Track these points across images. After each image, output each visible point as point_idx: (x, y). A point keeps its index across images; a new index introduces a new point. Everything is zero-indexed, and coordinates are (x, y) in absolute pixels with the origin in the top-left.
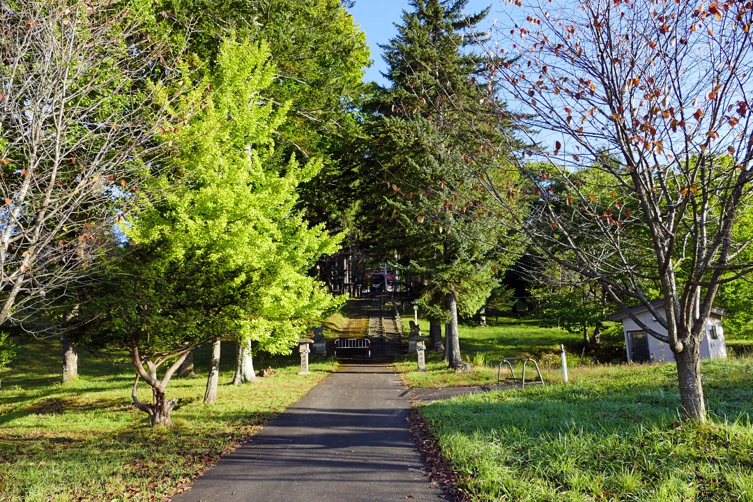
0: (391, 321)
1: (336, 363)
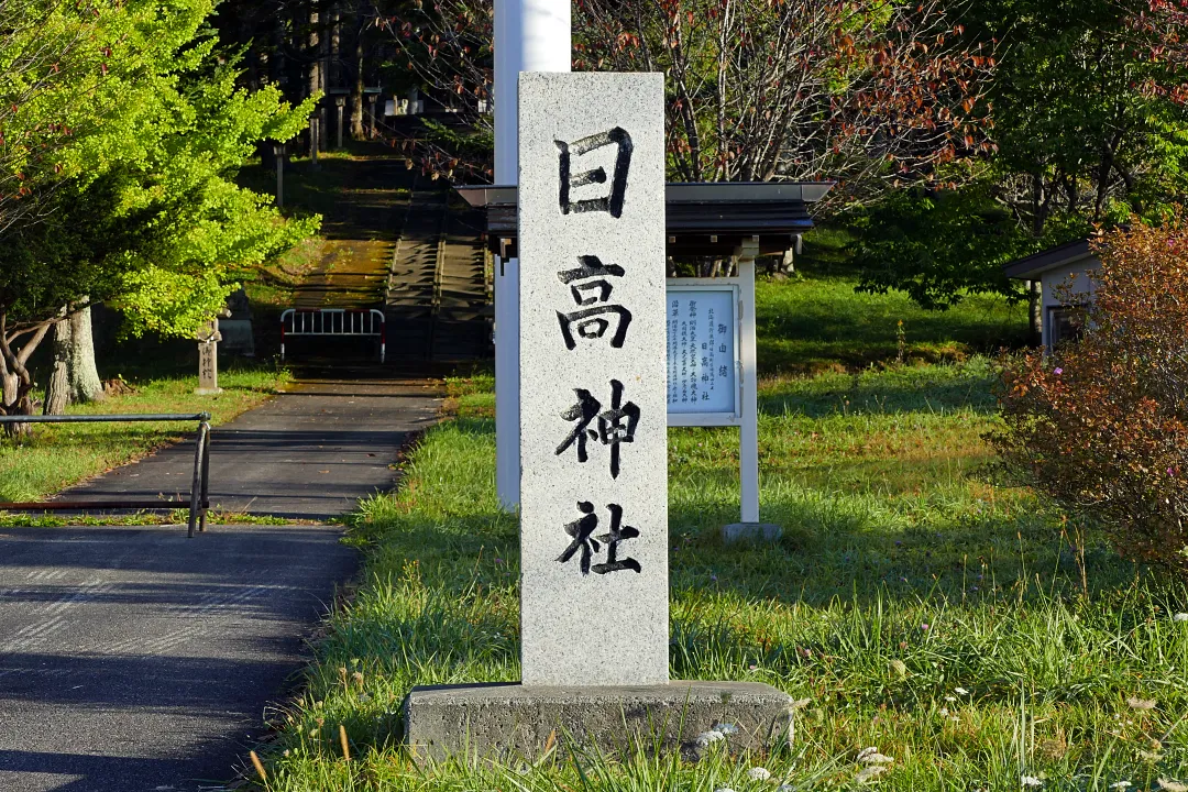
1: (287, 376)
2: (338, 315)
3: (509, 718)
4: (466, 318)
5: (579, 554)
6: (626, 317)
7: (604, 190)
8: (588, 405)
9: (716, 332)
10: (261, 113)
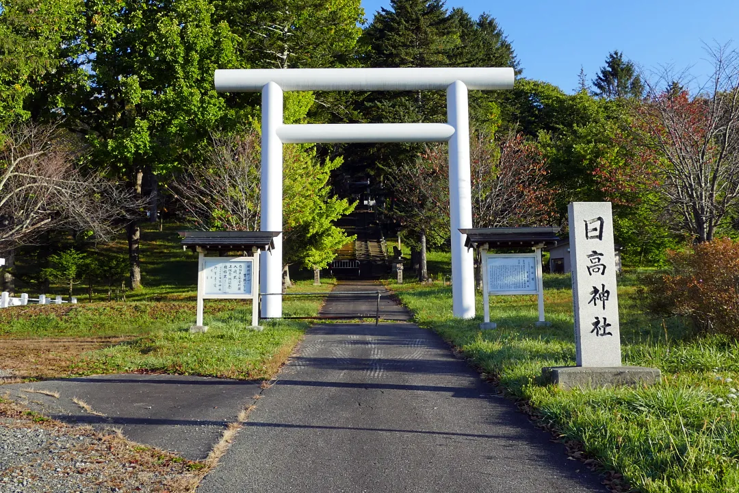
0: (376, 244)
1: (335, 280)
2: (346, 262)
3: (585, 376)
4: (380, 263)
5: (596, 330)
6: (605, 267)
7: (597, 233)
8: (596, 291)
9: (530, 268)
10: (342, 206)
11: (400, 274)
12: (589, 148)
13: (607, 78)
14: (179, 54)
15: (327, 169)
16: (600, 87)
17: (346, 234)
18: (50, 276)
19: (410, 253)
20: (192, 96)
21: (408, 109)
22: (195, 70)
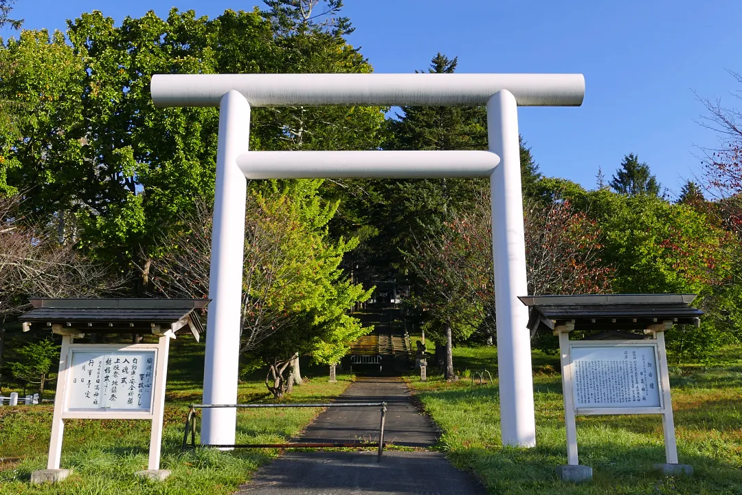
0: (400, 339)
1: (354, 376)
2: (367, 357)
4: (403, 358)
9: (647, 367)
10: (357, 293)
11: (424, 369)
12: (625, 236)
13: (622, 180)
14: (180, 124)
15: (340, 252)
16: (616, 188)
17: (361, 324)
18: (16, 371)
19: (435, 348)
20: (192, 168)
21: (433, 192)
22: (197, 142)
